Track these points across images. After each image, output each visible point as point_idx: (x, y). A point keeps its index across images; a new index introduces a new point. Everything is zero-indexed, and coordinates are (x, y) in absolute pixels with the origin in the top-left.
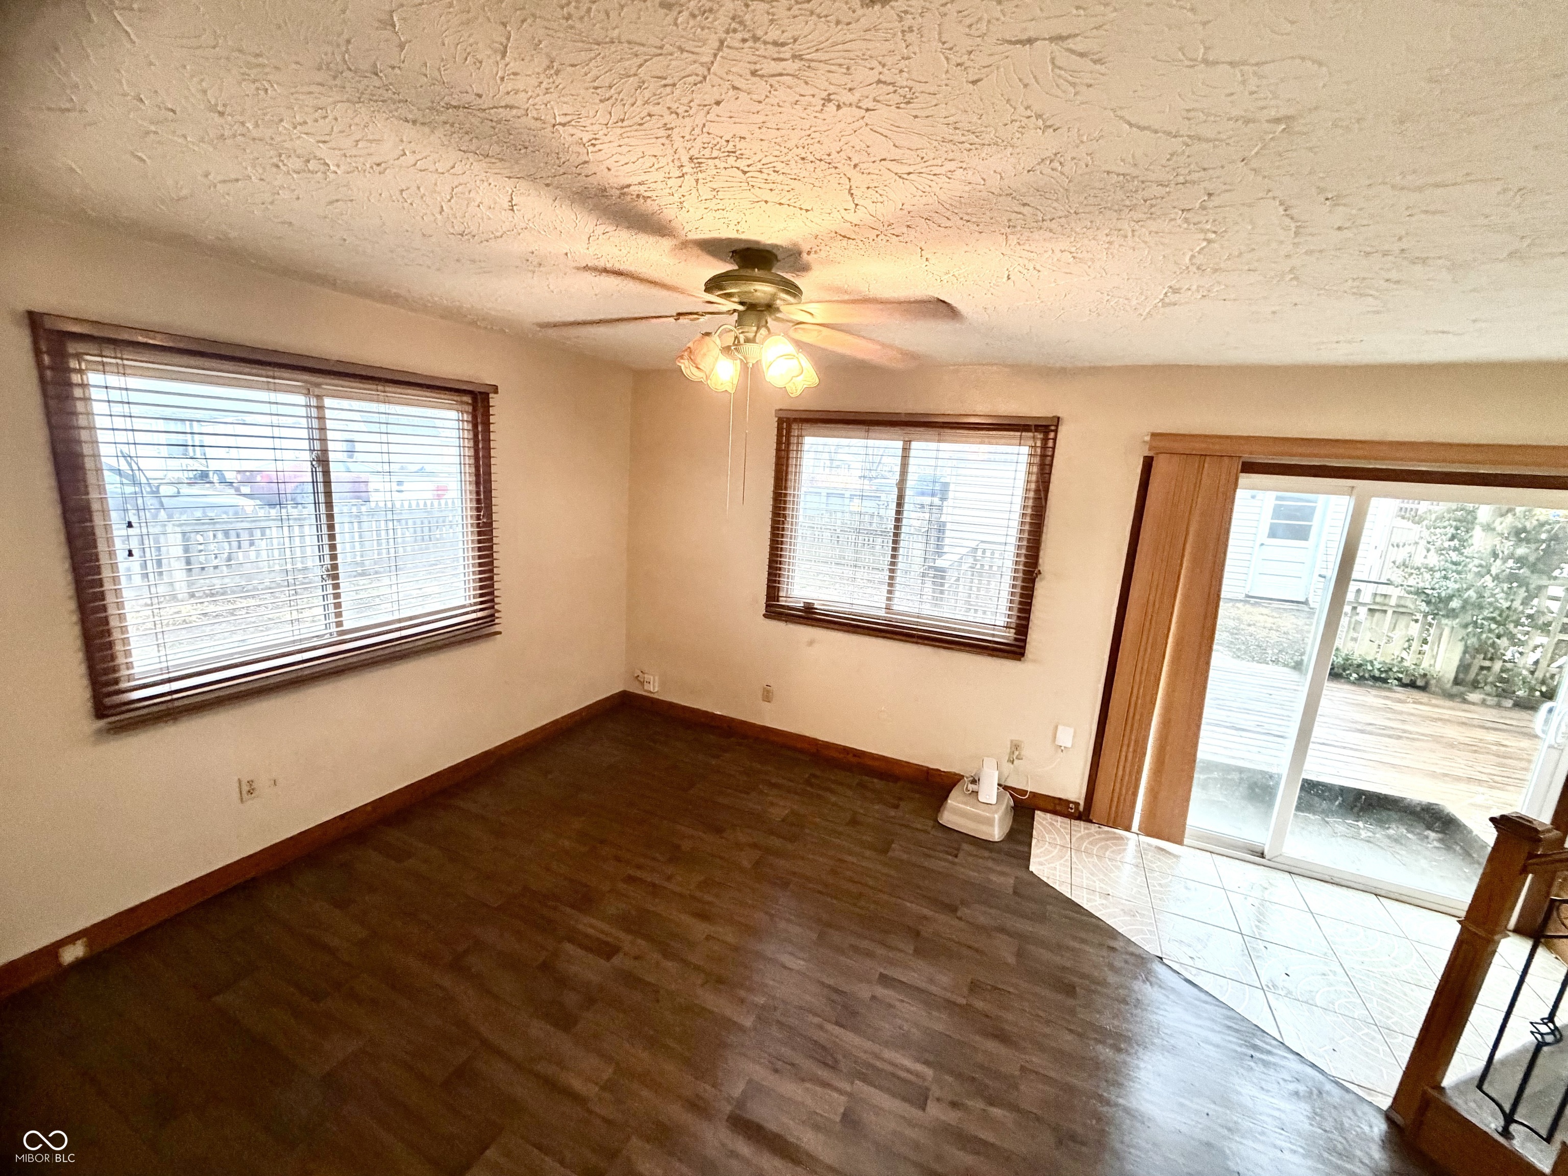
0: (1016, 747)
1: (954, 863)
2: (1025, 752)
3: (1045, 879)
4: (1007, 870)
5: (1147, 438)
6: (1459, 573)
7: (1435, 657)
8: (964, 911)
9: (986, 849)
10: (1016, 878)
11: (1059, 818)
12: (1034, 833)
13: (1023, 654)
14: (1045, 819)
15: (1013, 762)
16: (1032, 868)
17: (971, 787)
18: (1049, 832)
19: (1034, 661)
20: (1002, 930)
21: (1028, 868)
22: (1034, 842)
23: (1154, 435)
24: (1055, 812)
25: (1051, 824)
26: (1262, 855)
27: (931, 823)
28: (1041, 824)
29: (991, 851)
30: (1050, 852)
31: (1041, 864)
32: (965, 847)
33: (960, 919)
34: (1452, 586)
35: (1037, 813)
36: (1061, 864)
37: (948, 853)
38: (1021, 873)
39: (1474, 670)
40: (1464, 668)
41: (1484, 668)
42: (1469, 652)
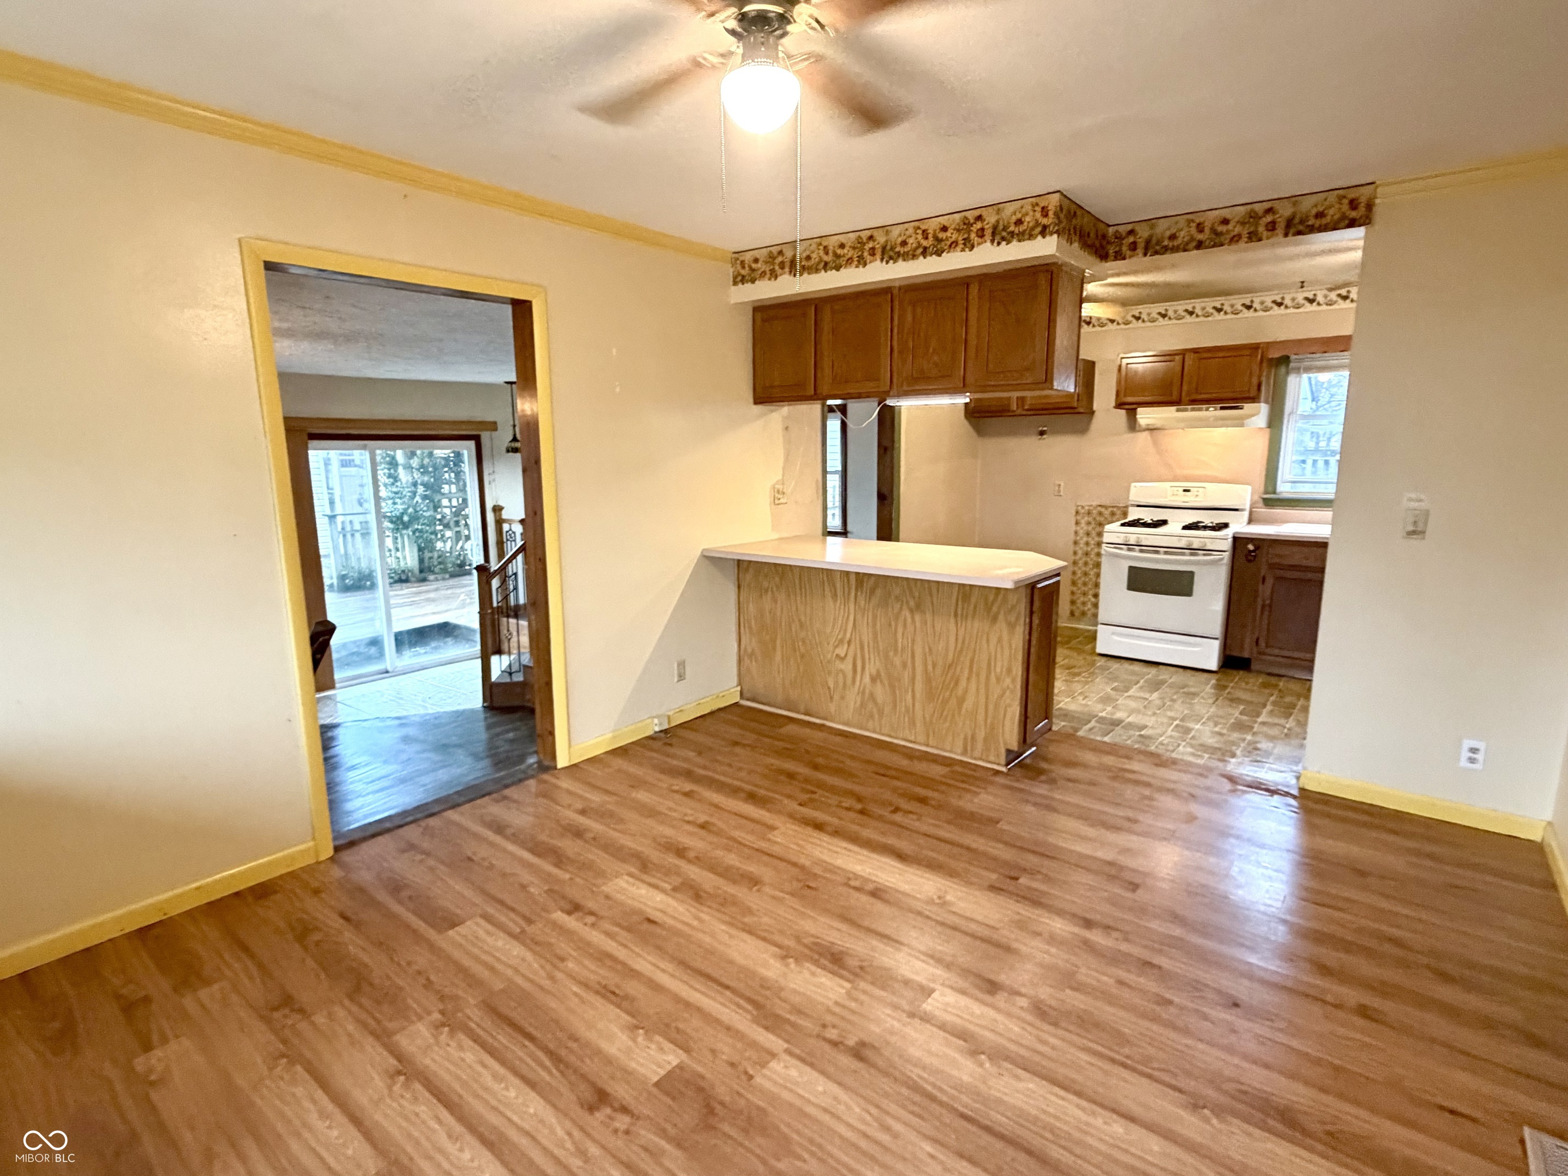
6: (400, 498)
7: (405, 558)
26: (387, 672)
34: (400, 507)
39: (426, 560)
40: (421, 561)
41: (431, 558)
42: (420, 549)
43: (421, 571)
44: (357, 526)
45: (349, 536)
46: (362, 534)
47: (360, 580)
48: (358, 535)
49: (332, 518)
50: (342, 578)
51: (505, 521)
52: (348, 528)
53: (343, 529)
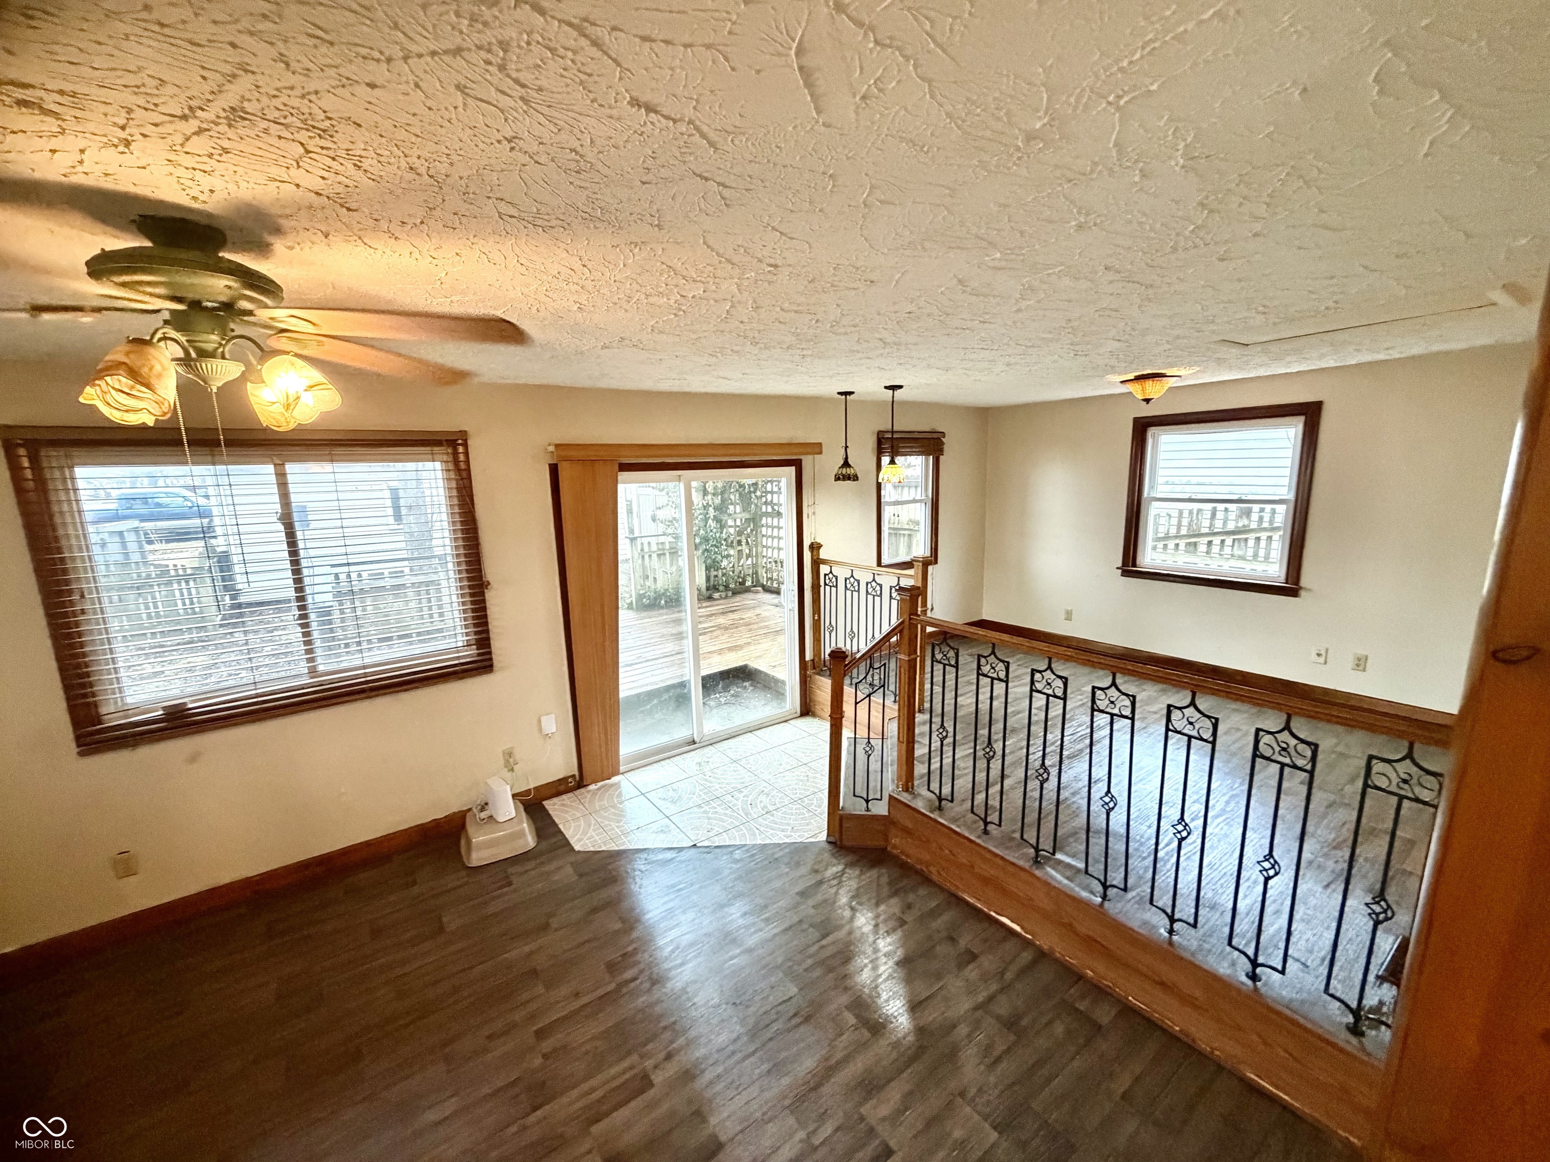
0: (509, 754)
1: (515, 891)
2: (518, 755)
3: (592, 849)
4: (560, 863)
5: (551, 448)
8: (554, 923)
9: (528, 860)
10: (572, 864)
11: (564, 797)
12: (556, 820)
13: (491, 666)
14: (554, 804)
15: (512, 770)
16: (577, 848)
17: (483, 815)
18: (567, 812)
19: (502, 668)
20: (595, 910)
21: (572, 849)
22: (561, 826)
23: (557, 446)
24: (558, 794)
25: (563, 805)
26: (694, 742)
27: (464, 873)
28: (555, 810)
29: (535, 858)
30: (579, 826)
31: (580, 840)
32: (511, 870)
33: (556, 930)
35: (544, 803)
36: (594, 830)
37: (500, 888)
38: (572, 859)
39: (712, 579)
40: (708, 579)
41: (716, 576)
42: (708, 569)
43: (708, 589)
44: (654, 548)
45: (646, 557)
46: (659, 555)
47: (656, 599)
48: (654, 556)
49: (633, 540)
50: (641, 597)
51: (825, 562)
52: (646, 549)
53: (642, 550)
